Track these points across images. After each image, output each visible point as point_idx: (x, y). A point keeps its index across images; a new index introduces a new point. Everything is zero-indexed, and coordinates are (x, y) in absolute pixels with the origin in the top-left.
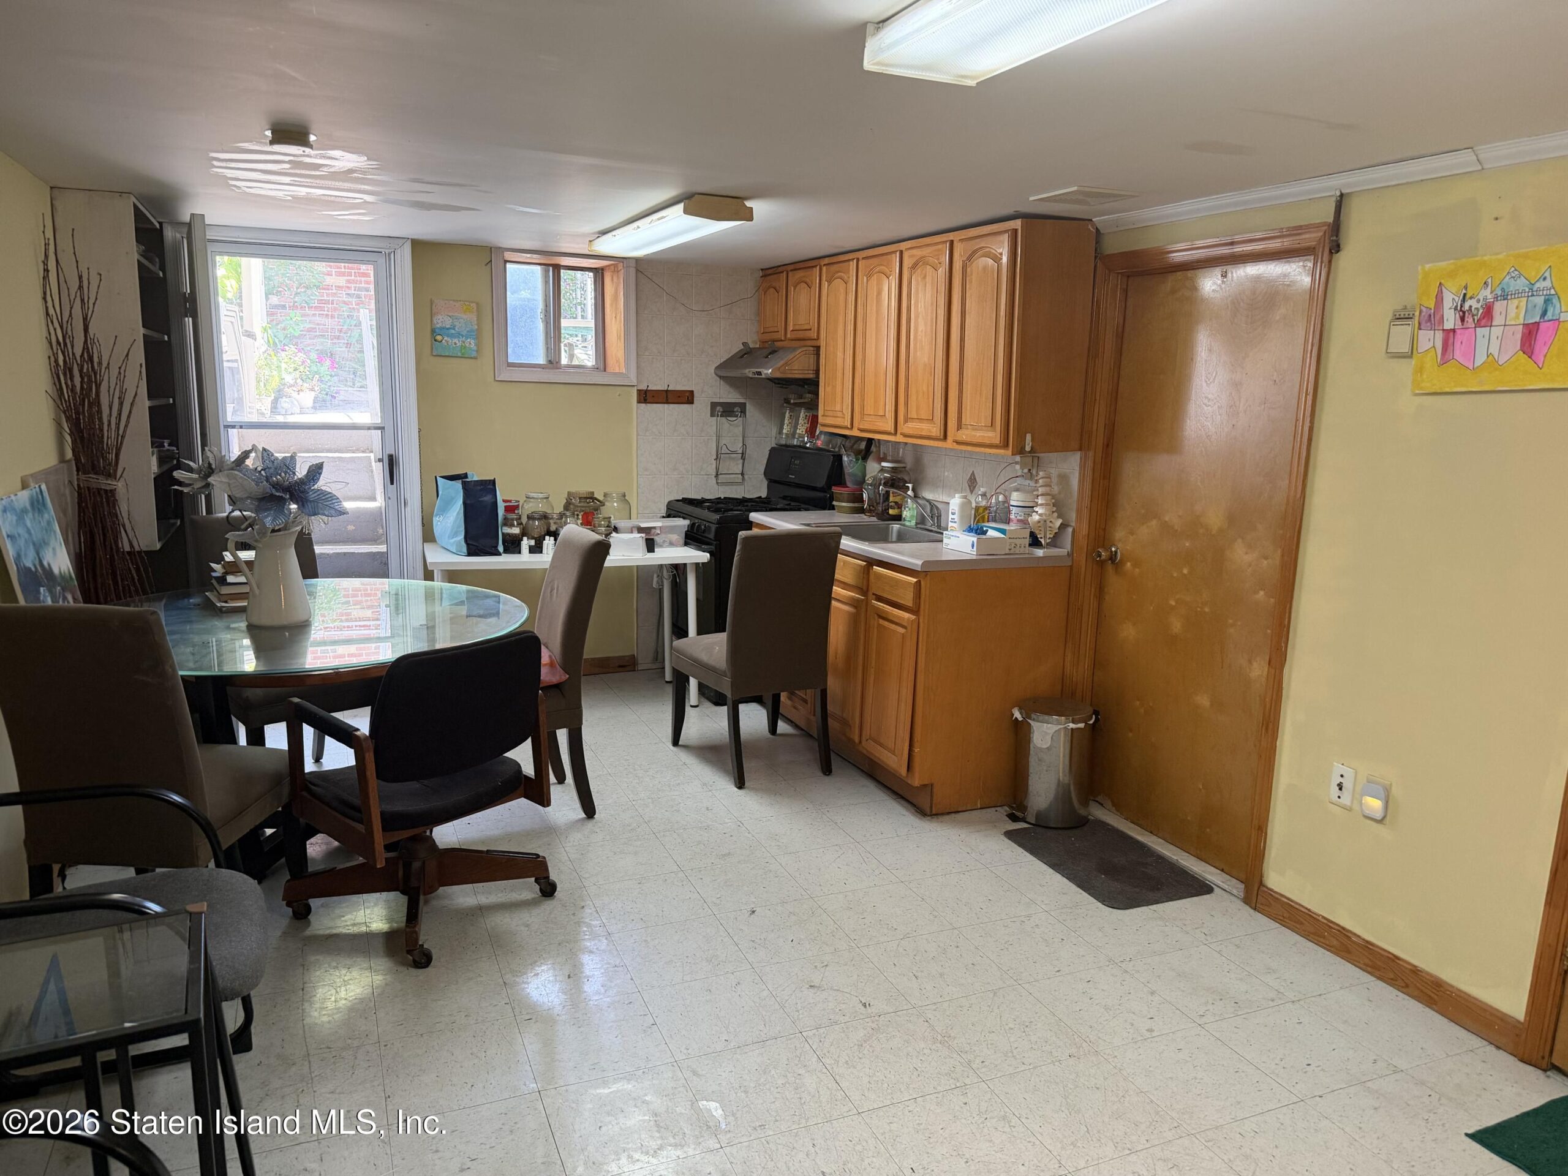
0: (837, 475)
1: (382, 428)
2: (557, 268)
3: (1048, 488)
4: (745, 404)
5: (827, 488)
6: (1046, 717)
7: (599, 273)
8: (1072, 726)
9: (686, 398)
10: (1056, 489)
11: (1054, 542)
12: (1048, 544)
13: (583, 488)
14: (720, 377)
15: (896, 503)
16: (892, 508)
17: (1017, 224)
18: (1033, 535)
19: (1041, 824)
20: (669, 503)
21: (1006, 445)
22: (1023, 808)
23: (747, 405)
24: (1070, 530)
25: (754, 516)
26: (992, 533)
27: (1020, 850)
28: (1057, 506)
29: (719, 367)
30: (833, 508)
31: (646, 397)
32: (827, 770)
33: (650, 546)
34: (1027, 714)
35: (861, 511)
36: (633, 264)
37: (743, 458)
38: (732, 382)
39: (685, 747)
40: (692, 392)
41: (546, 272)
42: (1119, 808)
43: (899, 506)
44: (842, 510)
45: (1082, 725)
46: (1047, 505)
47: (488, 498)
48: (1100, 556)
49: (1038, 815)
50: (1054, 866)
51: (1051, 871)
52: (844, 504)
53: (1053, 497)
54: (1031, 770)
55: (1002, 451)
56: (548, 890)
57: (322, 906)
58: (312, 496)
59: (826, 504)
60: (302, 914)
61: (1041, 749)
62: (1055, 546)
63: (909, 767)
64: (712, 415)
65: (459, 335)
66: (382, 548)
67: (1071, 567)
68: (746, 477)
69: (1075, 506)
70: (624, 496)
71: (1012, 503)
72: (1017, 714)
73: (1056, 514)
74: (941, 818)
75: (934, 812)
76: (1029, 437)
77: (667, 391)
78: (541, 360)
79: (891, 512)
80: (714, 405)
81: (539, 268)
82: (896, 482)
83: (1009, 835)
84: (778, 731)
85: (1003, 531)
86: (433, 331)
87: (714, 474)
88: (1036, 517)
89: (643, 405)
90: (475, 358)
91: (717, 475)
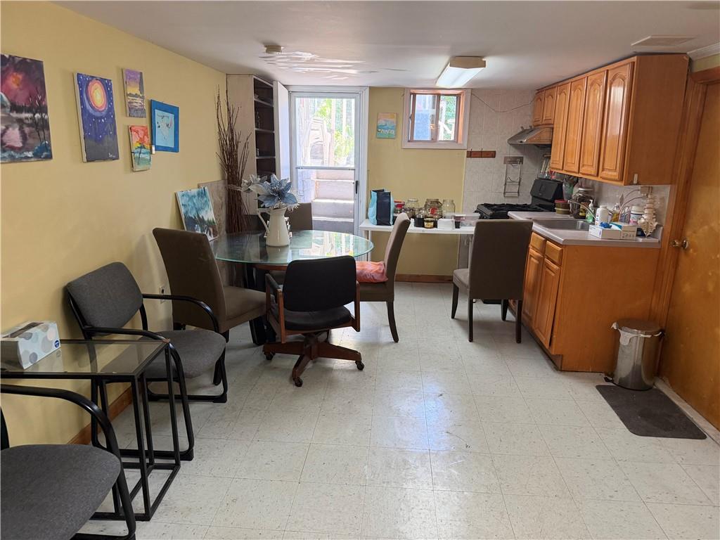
0: (559, 194)
1: (354, 170)
2: (439, 95)
3: (651, 205)
4: (523, 157)
5: (552, 201)
6: (630, 330)
7: (458, 96)
8: (644, 336)
9: (492, 155)
10: (657, 207)
11: (653, 235)
12: (649, 236)
13: (434, 198)
14: (511, 144)
15: (584, 210)
16: (582, 212)
17: (634, 59)
18: (639, 230)
19: (622, 385)
20: (478, 205)
21: (621, 180)
22: (612, 375)
23: (524, 159)
24: (662, 228)
25: (510, 213)
26: (614, 227)
27: (601, 395)
28: (656, 215)
29: (509, 140)
30: (555, 211)
31: (471, 154)
32: (519, 341)
33: (457, 225)
34: (620, 327)
35: (568, 213)
36: (470, 91)
37: (519, 185)
38: (516, 146)
39: (456, 319)
40: (495, 152)
41: (434, 97)
42: (672, 385)
43: (585, 211)
44: (560, 212)
45: (649, 336)
46: (649, 214)
47: (388, 200)
48: (675, 244)
49: (621, 379)
50: (614, 407)
51: (611, 409)
52: (560, 209)
53: (655, 210)
54: (619, 356)
55: (619, 183)
56: (360, 367)
57: (279, 357)
58: (287, 196)
59: (552, 209)
60: (269, 358)
61: (624, 346)
62: (653, 237)
63: (550, 344)
64: (505, 163)
65: (388, 128)
66: (351, 220)
67: (660, 249)
68: (520, 194)
69: (665, 216)
70: (453, 201)
71: (632, 212)
72: (614, 326)
73: (655, 220)
74: (567, 373)
75: (563, 369)
76: (636, 176)
77: (481, 152)
78: (429, 139)
79: (581, 214)
80: (506, 158)
81: (431, 96)
82: (584, 199)
83: (599, 388)
84: (507, 319)
85: (620, 227)
86: (378, 127)
87: (503, 192)
88: (643, 220)
89: (469, 159)
90: (394, 139)
91: (504, 193)
